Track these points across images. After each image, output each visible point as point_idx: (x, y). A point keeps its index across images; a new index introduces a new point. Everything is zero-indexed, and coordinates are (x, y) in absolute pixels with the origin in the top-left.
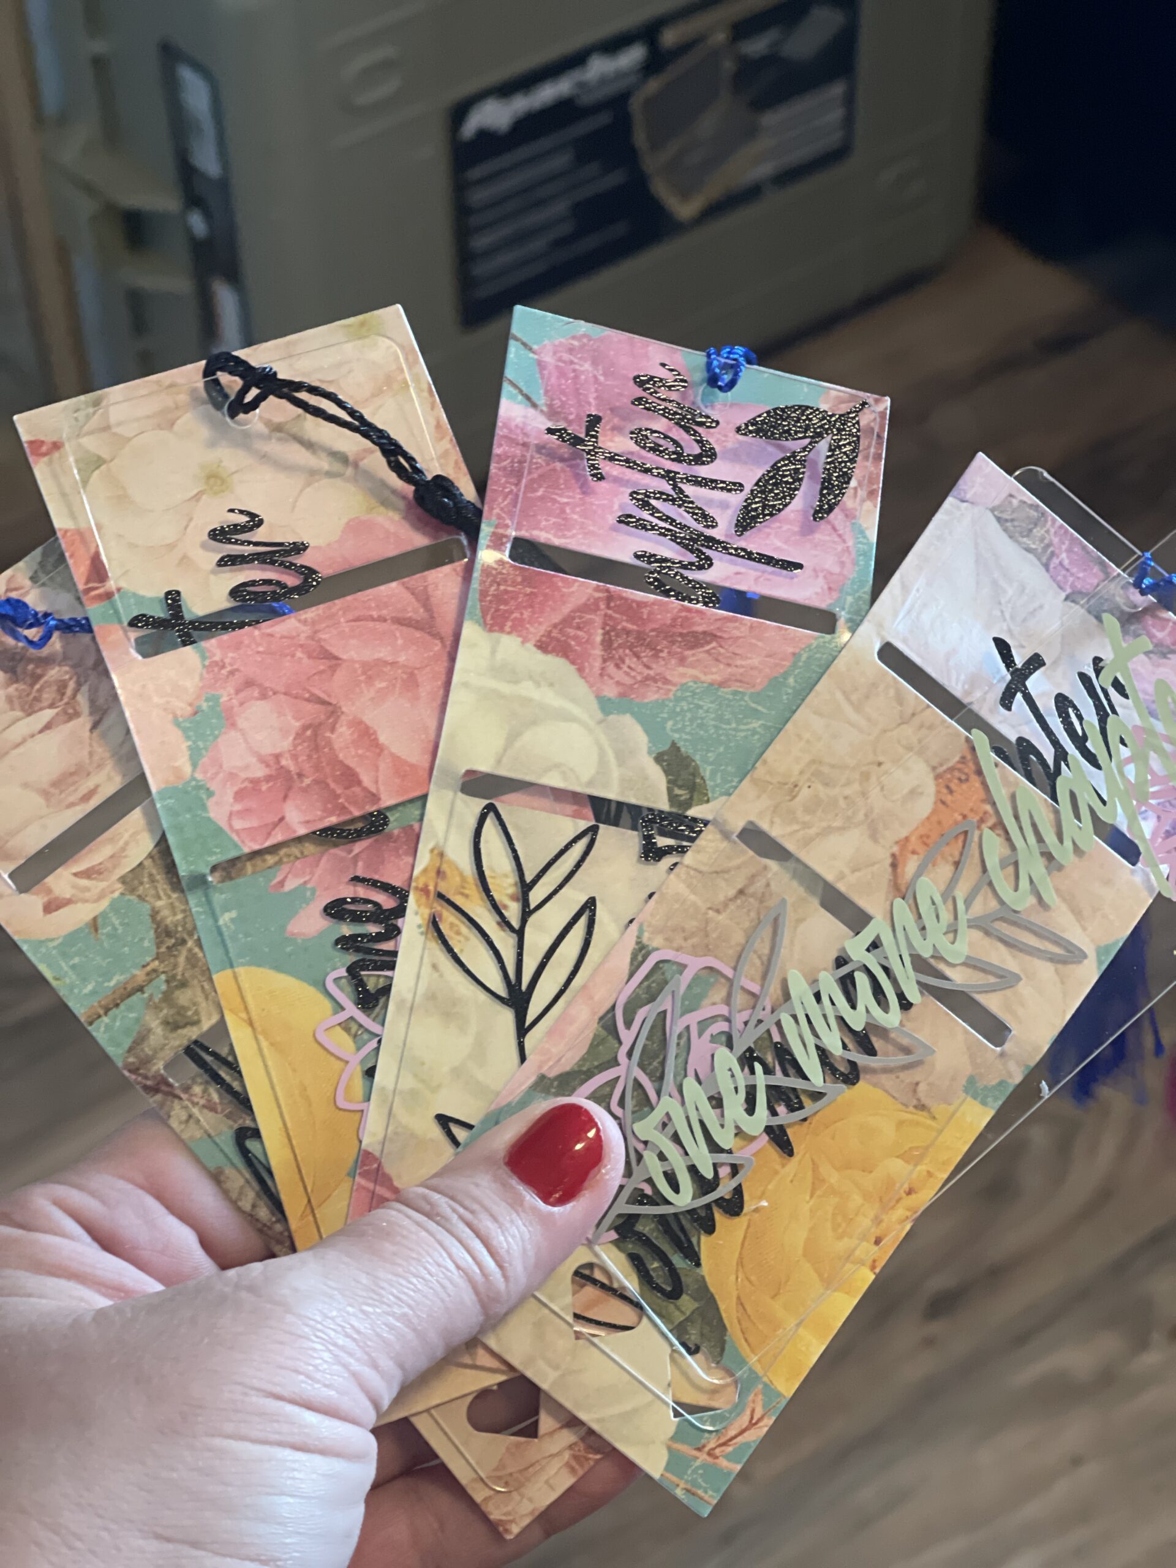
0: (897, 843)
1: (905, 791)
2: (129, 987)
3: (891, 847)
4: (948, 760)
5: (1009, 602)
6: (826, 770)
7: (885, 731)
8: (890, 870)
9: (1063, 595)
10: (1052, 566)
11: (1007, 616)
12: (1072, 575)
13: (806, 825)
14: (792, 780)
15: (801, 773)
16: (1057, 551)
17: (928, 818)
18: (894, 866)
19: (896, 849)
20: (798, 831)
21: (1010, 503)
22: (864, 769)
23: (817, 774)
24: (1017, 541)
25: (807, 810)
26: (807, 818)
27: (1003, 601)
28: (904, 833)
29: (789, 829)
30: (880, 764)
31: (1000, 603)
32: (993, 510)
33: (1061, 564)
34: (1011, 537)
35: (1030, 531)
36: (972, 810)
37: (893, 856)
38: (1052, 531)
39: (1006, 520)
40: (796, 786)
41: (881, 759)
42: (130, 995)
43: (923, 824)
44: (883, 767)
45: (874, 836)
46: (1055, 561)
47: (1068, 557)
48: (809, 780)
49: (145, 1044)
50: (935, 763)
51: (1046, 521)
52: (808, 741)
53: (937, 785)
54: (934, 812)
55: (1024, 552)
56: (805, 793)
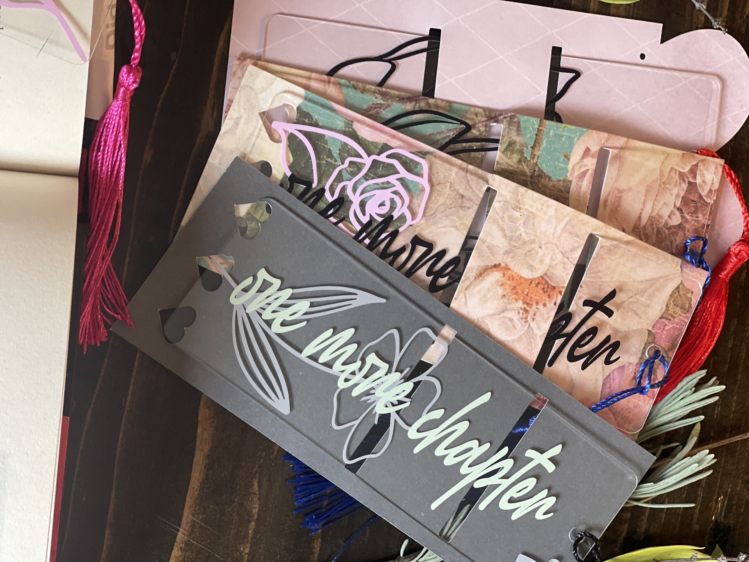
0: (506, 265)
1: (531, 263)
2: (537, 145)
3: (503, 262)
4: (551, 280)
5: (638, 300)
6: (531, 222)
7: (557, 246)
8: (493, 264)
9: (650, 329)
10: (663, 320)
11: (631, 300)
12: (662, 332)
13: (502, 218)
14: (522, 206)
15: (527, 210)
16: (671, 322)
17: (521, 277)
18: (495, 266)
19: (503, 265)
20: (499, 215)
21: (689, 293)
22: (536, 241)
23: (528, 218)
24: (669, 300)
25: (510, 217)
26: (506, 218)
27: (637, 296)
28: (511, 267)
29: (498, 211)
30: (541, 247)
31: (635, 295)
32: (682, 283)
33: (666, 325)
34: (671, 296)
35: (678, 306)
36: (531, 298)
37: (500, 264)
38: (681, 318)
39: (679, 292)
40: (520, 209)
41: (543, 248)
42: (535, 142)
43: (518, 275)
44: (539, 249)
45: (507, 253)
46: (666, 322)
47: (670, 328)
48: (524, 214)
49: (515, 129)
50: (548, 274)
51: (685, 313)
52: (541, 209)
53: (538, 278)
54: (526, 280)
55: (666, 304)
56: (517, 214)
